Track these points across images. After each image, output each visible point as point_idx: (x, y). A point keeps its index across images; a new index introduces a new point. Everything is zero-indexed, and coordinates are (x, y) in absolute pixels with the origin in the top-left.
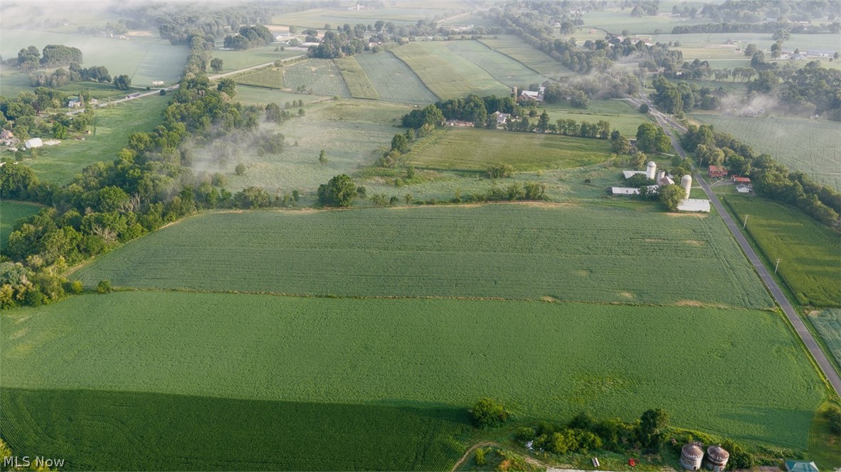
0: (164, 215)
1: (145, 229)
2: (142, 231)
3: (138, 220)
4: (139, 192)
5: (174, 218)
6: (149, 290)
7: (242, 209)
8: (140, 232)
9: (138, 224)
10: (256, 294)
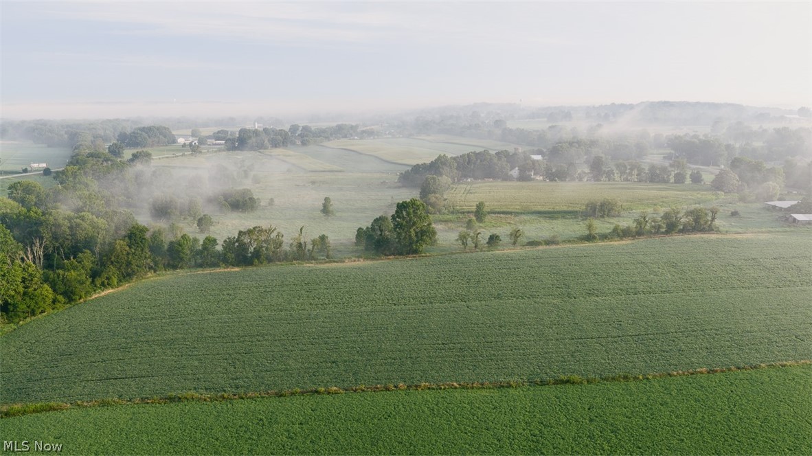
0: (94, 275)
1: (60, 298)
2: (54, 302)
3: (46, 279)
4: (41, 238)
5: (115, 281)
6: (104, 404)
7: (238, 265)
8: (49, 301)
9: (46, 286)
10: (387, 389)
